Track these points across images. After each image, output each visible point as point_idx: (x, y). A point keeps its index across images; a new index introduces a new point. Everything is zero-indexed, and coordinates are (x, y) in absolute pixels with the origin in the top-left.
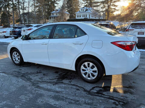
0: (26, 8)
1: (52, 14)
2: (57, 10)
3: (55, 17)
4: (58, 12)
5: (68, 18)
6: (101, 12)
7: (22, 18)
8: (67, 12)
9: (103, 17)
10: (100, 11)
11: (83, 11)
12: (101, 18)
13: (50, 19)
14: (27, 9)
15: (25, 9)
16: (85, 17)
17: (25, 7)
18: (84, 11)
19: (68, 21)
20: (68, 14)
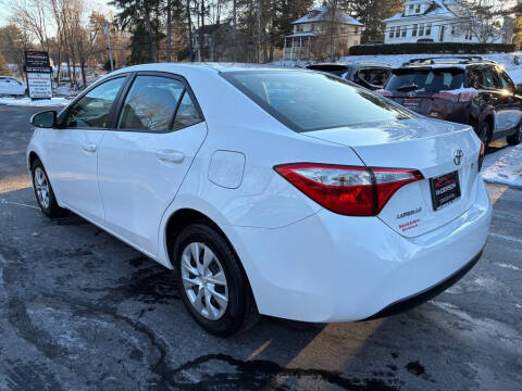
0: (212, 9)
1: (295, 27)
2: (317, 12)
3: (305, 38)
4: (317, 18)
5: (354, 40)
6: (496, 13)
7: (197, 46)
8: (355, 17)
9: (505, 37)
10: (492, 11)
11: (418, 11)
12: (489, 40)
13: (289, 46)
14: (213, 11)
15: (208, 13)
16: (424, 37)
17: (206, 5)
18: (422, 11)
19: (355, 51)
20: (356, 27)
